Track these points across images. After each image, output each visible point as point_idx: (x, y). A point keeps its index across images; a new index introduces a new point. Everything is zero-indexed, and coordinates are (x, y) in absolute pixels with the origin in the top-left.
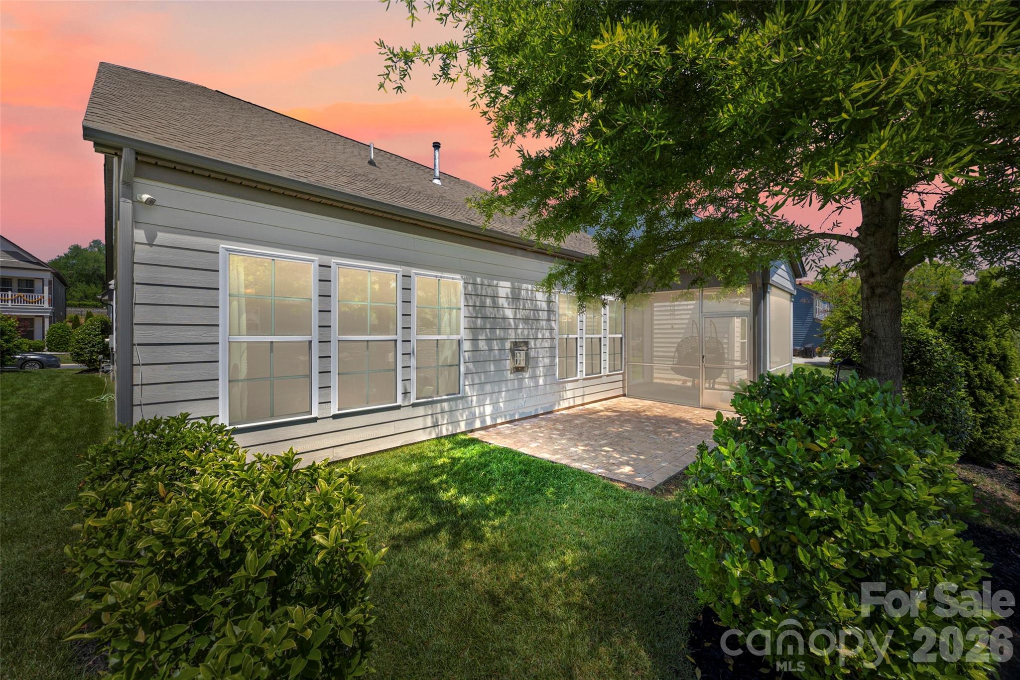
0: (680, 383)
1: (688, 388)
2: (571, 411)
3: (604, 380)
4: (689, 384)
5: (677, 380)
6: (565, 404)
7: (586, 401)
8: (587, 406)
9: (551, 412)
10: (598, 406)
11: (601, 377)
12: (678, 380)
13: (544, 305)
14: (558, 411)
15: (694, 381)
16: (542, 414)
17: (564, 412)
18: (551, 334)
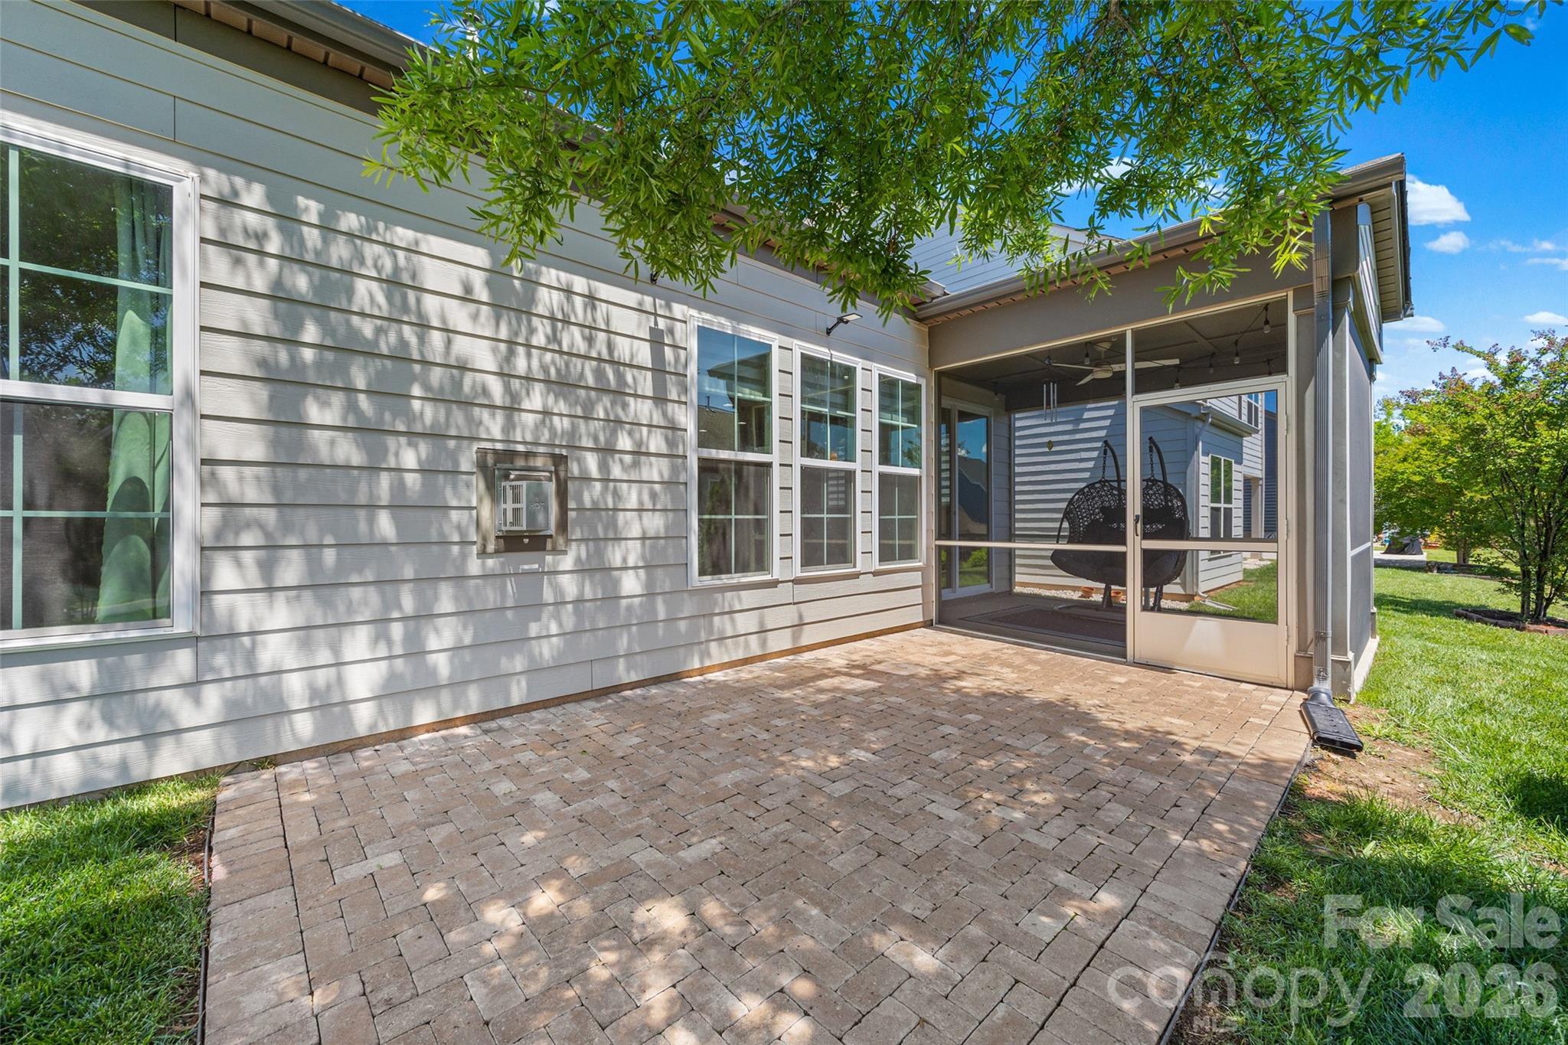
0: (1076, 596)
1: (1095, 606)
2: (745, 673)
3: (867, 583)
4: (1097, 598)
5: (1070, 588)
6: (718, 654)
7: (805, 641)
8: (807, 656)
9: (674, 677)
10: (836, 657)
11: (856, 576)
12: (1074, 589)
13: (644, 354)
14: (702, 671)
15: (1108, 590)
16: (633, 686)
17: (717, 676)
18: (671, 443)
